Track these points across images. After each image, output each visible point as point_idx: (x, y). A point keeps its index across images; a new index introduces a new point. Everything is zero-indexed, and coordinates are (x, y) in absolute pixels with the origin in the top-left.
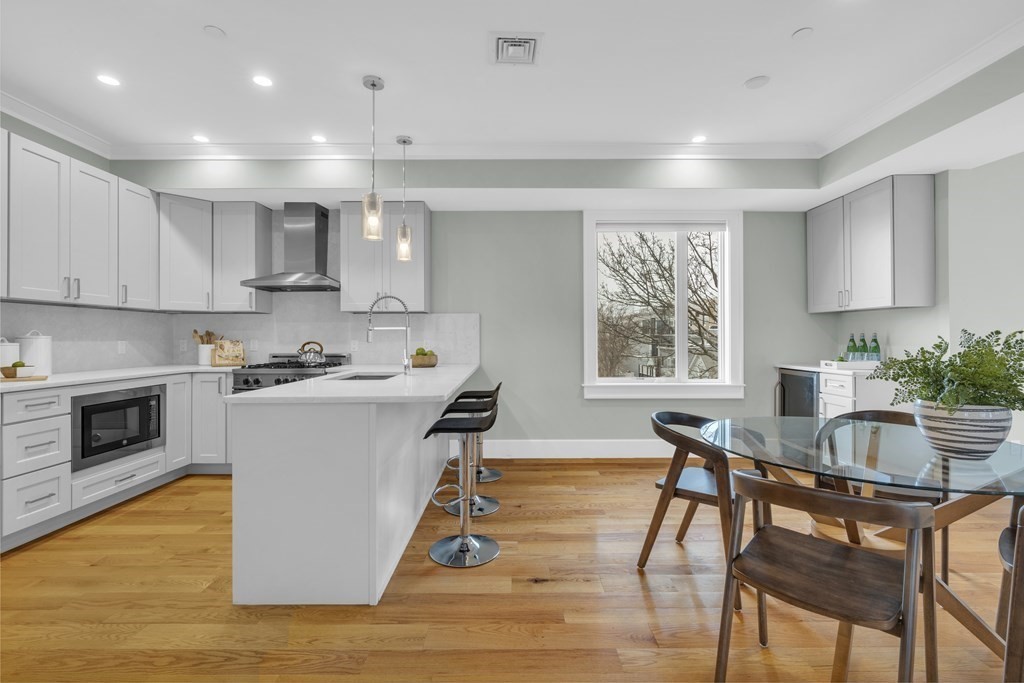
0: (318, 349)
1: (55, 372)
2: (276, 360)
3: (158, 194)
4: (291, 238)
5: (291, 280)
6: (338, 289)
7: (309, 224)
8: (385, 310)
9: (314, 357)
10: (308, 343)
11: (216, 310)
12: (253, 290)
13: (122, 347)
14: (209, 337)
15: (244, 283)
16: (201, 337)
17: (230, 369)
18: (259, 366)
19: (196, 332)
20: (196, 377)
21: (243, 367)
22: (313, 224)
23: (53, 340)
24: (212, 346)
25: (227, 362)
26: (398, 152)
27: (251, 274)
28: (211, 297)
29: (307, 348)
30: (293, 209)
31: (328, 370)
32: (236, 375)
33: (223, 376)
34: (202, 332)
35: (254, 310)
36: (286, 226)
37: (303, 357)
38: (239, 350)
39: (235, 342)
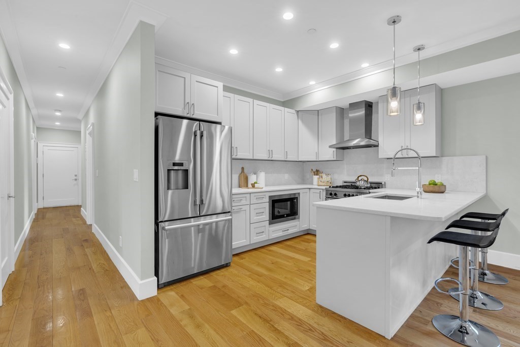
0: (366, 179)
1: (266, 185)
2: (345, 184)
3: (298, 112)
4: (353, 121)
5: (355, 142)
6: (378, 146)
7: (362, 112)
8: (407, 156)
9: (364, 183)
10: (361, 176)
11: (320, 160)
12: (335, 149)
13: (286, 176)
14: (317, 172)
15: (330, 147)
16: (314, 172)
17: (324, 187)
18: (337, 187)
19: (312, 170)
20: (311, 190)
21: (330, 187)
22: (364, 112)
23: (265, 174)
24: (318, 176)
25: (324, 184)
26: (415, 57)
27: (334, 142)
28: (317, 154)
29: (360, 178)
30: (354, 106)
31: (371, 191)
32: (327, 190)
33: (322, 190)
34: (314, 170)
35: (335, 159)
36: (350, 115)
37: (358, 183)
38: (328, 179)
39: (327, 175)
